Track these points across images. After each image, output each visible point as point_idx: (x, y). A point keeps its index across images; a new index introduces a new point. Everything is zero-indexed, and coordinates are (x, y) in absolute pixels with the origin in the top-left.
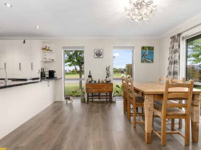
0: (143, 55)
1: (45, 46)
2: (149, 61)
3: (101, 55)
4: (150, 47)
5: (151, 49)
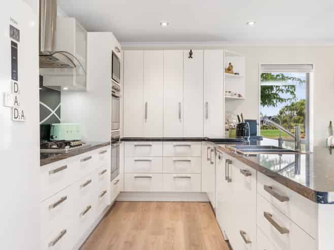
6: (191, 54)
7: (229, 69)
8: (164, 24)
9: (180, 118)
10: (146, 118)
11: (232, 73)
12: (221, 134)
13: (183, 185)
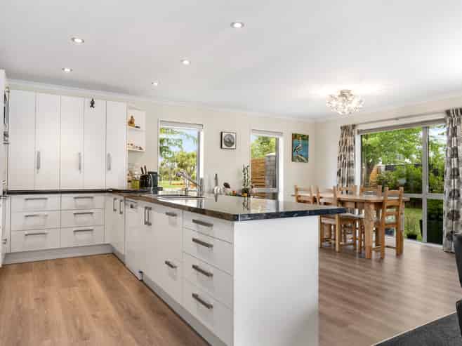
0: (295, 149)
1: (131, 115)
2: (303, 158)
3: (232, 144)
4: (304, 136)
5: (305, 138)
6: (92, 104)
7: (131, 123)
8: (67, 70)
9: (80, 169)
10: (38, 168)
11: (134, 126)
12: (123, 185)
13: (83, 238)
